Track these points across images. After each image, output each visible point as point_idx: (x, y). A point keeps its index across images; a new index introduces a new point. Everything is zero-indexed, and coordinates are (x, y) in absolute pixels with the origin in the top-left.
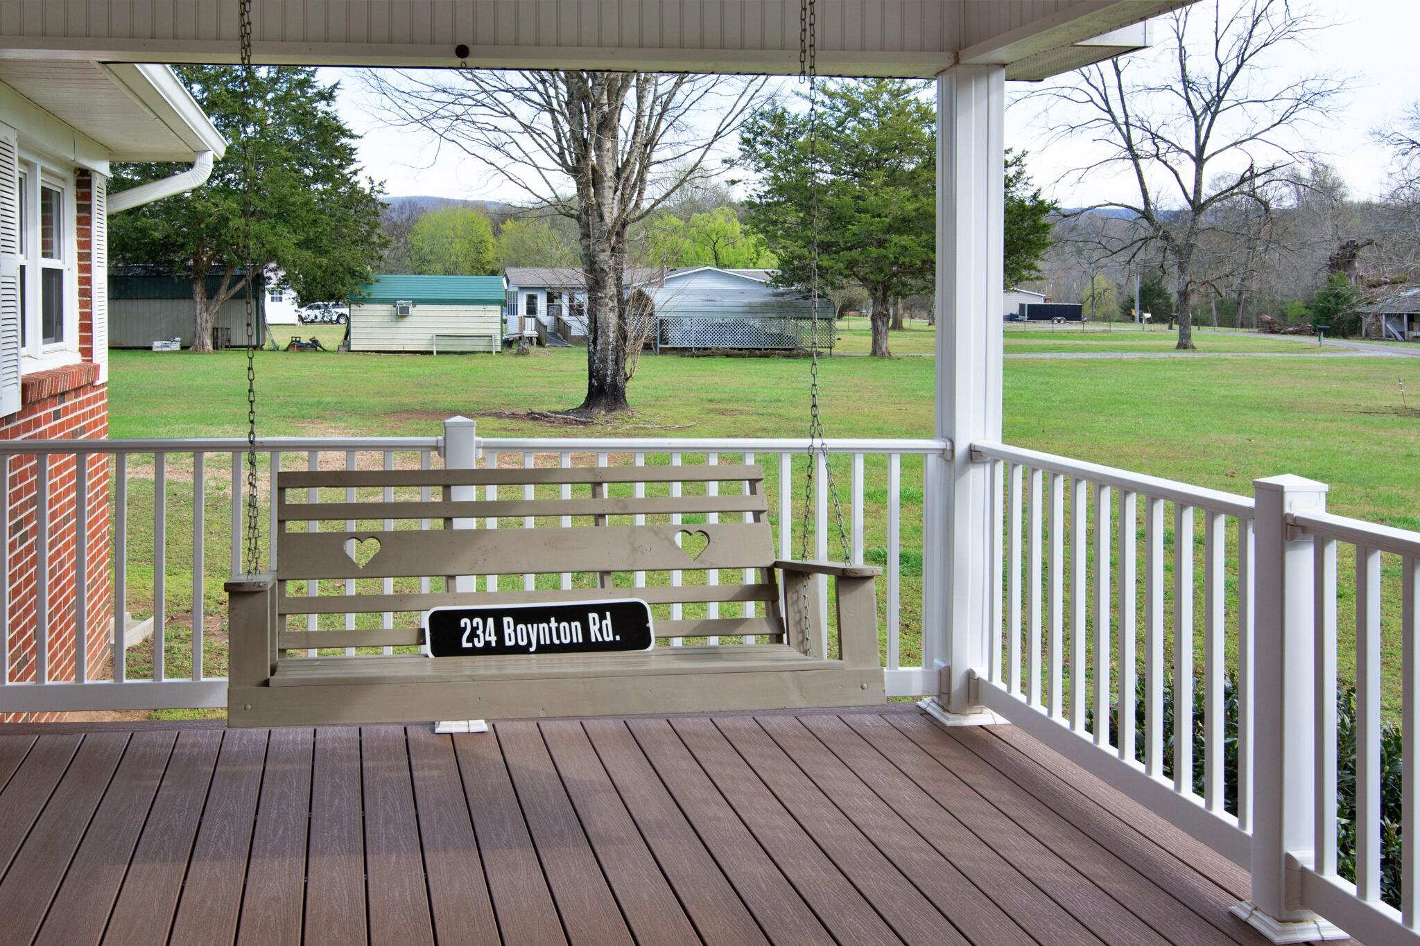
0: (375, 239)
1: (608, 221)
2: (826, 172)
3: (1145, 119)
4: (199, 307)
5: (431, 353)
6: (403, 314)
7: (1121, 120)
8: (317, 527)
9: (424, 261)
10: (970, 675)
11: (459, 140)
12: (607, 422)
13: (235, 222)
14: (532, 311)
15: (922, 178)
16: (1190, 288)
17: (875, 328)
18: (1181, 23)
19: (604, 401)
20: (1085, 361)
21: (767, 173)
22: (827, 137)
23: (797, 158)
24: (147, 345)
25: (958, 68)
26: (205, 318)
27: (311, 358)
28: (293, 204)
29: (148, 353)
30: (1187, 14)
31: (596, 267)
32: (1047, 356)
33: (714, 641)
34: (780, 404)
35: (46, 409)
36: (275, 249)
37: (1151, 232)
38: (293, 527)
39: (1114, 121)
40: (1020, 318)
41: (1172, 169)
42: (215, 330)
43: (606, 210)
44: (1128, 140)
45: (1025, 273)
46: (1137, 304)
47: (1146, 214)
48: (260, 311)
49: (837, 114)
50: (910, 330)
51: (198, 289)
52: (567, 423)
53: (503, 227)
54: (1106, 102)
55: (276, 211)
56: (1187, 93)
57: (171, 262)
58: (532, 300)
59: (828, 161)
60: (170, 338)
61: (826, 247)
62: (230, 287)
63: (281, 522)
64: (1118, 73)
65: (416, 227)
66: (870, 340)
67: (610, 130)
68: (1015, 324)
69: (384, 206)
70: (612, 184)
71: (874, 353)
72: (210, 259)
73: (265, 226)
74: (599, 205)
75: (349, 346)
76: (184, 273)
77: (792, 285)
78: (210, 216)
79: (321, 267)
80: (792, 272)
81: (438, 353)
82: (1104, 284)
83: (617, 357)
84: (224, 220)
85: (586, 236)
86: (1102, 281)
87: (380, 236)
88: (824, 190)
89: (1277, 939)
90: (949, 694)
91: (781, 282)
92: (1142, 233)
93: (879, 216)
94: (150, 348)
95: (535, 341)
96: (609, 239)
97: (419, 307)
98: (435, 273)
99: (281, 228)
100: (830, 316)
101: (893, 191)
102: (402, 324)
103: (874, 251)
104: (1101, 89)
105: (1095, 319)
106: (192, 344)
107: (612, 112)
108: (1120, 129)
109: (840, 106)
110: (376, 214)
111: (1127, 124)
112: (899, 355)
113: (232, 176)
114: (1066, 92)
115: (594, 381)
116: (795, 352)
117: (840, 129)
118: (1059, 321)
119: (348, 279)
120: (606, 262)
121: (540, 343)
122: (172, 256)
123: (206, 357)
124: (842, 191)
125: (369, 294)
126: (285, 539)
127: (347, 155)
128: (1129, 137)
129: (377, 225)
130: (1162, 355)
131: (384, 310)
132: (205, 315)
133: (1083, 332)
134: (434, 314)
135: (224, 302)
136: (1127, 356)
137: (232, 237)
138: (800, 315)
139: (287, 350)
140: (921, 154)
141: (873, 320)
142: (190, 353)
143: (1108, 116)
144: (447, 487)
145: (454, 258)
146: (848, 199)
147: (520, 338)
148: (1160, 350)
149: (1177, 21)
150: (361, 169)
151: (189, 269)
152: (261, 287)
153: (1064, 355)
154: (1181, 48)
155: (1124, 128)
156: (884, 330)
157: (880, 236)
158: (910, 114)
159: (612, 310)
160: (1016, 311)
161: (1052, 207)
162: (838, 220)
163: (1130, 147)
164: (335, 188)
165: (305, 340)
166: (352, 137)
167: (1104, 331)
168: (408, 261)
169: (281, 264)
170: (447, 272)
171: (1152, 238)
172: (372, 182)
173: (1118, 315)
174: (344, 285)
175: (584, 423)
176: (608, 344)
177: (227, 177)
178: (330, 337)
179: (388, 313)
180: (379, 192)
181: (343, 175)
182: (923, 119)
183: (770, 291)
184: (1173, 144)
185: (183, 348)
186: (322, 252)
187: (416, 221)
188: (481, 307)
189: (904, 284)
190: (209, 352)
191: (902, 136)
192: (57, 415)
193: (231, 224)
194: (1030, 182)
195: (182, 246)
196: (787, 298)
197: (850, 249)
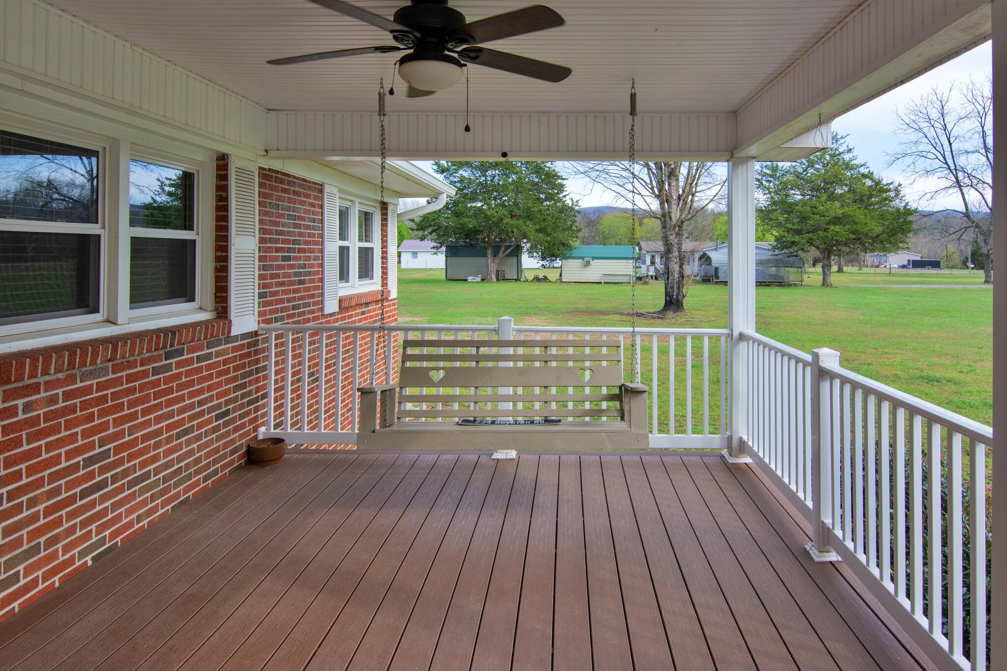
0: (574, 228)
1: (674, 220)
2: (798, 195)
3: (964, 167)
4: (489, 260)
5: (601, 283)
6: (587, 264)
7: (952, 168)
8: (417, 364)
9: (605, 238)
10: (741, 439)
11: (602, 182)
12: (673, 318)
13: (506, 221)
14: (653, 263)
15: (846, 198)
16: (990, 252)
17: (824, 272)
18: (983, 118)
19: (672, 307)
20: (933, 289)
21: (768, 196)
22: (798, 177)
23: (784, 187)
24: (466, 279)
25: (733, 159)
26: (493, 267)
27: (543, 285)
28: (533, 211)
29: (465, 282)
30: (986, 115)
31: (668, 242)
32: (915, 286)
33: (587, 419)
34: (763, 310)
35: (356, 310)
36: (526, 233)
37: (969, 224)
38: (408, 364)
39: (949, 168)
40: (908, 266)
41: (980, 192)
42: (498, 271)
43: (673, 215)
44: (957, 178)
45: (901, 245)
46: (970, 260)
47: (967, 215)
48: (519, 263)
49: (804, 166)
50: (847, 273)
51: (489, 252)
52: (653, 318)
53: (643, 221)
54: (945, 158)
55: (525, 215)
56: (987, 154)
57: (477, 239)
58: (653, 257)
59: (799, 189)
60: (476, 275)
61: (798, 232)
62: (504, 251)
63: (403, 362)
64: (950, 144)
65: (601, 221)
66: (821, 277)
67: (674, 176)
68: (905, 270)
69: (578, 212)
70: (676, 202)
71: (823, 284)
72: (495, 238)
73: (521, 222)
74: (669, 213)
75: (561, 279)
76: (484, 244)
77: (782, 250)
78: (495, 217)
79: (547, 241)
80: (782, 244)
81: (605, 283)
82: (953, 250)
83: (679, 286)
84: (501, 219)
85: (664, 227)
86: (952, 248)
87: (576, 227)
88: (796, 204)
89: (816, 559)
90: (731, 448)
91: (776, 249)
92: (965, 225)
93: (824, 216)
94: (467, 280)
95: (654, 277)
96: (674, 229)
97: (595, 261)
98: (611, 244)
99: (528, 223)
100: (801, 266)
101: (831, 204)
102: (586, 269)
103: (821, 233)
104: (942, 152)
105: (948, 267)
106: (486, 278)
107: (675, 168)
108: (952, 173)
109: (805, 162)
110: (575, 216)
111: (956, 170)
112: (837, 286)
113: (506, 198)
114: (924, 154)
115: (667, 298)
116: (783, 284)
117: (805, 173)
118: (928, 268)
119: (561, 247)
120: (673, 240)
121: (656, 278)
122: (478, 236)
123: (492, 284)
124: (804, 204)
125: (571, 255)
126: (404, 370)
127: (561, 188)
128: (957, 176)
129: (575, 221)
130: (975, 286)
131: (578, 262)
132: (492, 264)
133: (938, 274)
134: (602, 264)
135: (502, 258)
136: (956, 287)
137: (505, 227)
138: (786, 265)
139: (532, 281)
140: (847, 185)
141: (823, 268)
142: (486, 282)
143: (946, 166)
144: (478, 348)
145: (620, 237)
146: (808, 208)
147: (647, 276)
148: (975, 284)
149: (981, 118)
150: (568, 195)
151: (485, 242)
152: (519, 251)
153: (923, 286)
154: (983, 131)
155: (954, 171)
156: (828, 273)
157: (824, 226)
158: (840, 166)
159: (676, 263)
160: (906, 263)
161: (916, 211)
162: (804, 219)
163: (958, 181)
164: (555, 204)
165: (541, 276)
166: (563, 179)
167: (950, 274)
168: (597, 238)
169: (529, 240)
170: (617, 244)
171: (969, 227)
172: (572, 201)
173: (960, 266)
174: (559, 250)
175: (661, 318)
176: (674, 280)
177: (504, 199)
178: (553, 275)
179: (580, 264)
180: (576, 205)
181: (558, 197)
182: (846, 168)
183: (771, 253)
184: (980, 180)
185: (482, 280)
186: (548, 234)
187: (602, 218)
188: (625, 261)
189: (839, 250)
190: (494, 282)
191: (836, 176)
192: (363, 313)
193: (504, 221)
194: (904, 199)
195: (482, 232)
196: (780, 257)
197: (809, 233)
